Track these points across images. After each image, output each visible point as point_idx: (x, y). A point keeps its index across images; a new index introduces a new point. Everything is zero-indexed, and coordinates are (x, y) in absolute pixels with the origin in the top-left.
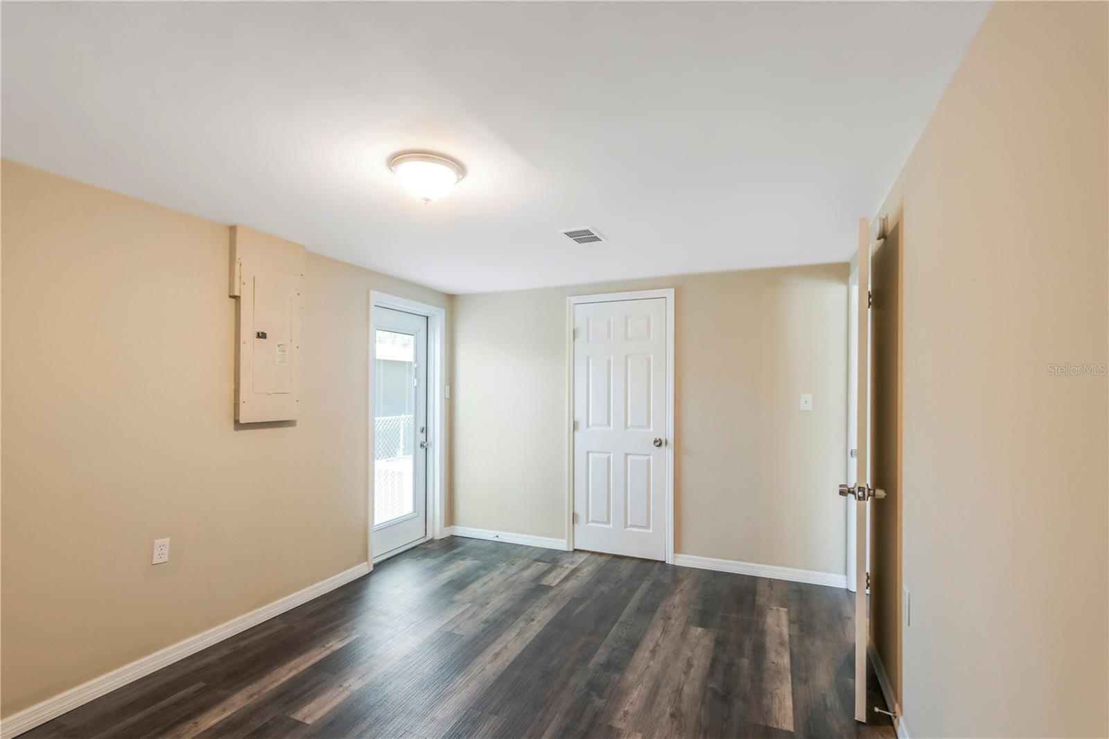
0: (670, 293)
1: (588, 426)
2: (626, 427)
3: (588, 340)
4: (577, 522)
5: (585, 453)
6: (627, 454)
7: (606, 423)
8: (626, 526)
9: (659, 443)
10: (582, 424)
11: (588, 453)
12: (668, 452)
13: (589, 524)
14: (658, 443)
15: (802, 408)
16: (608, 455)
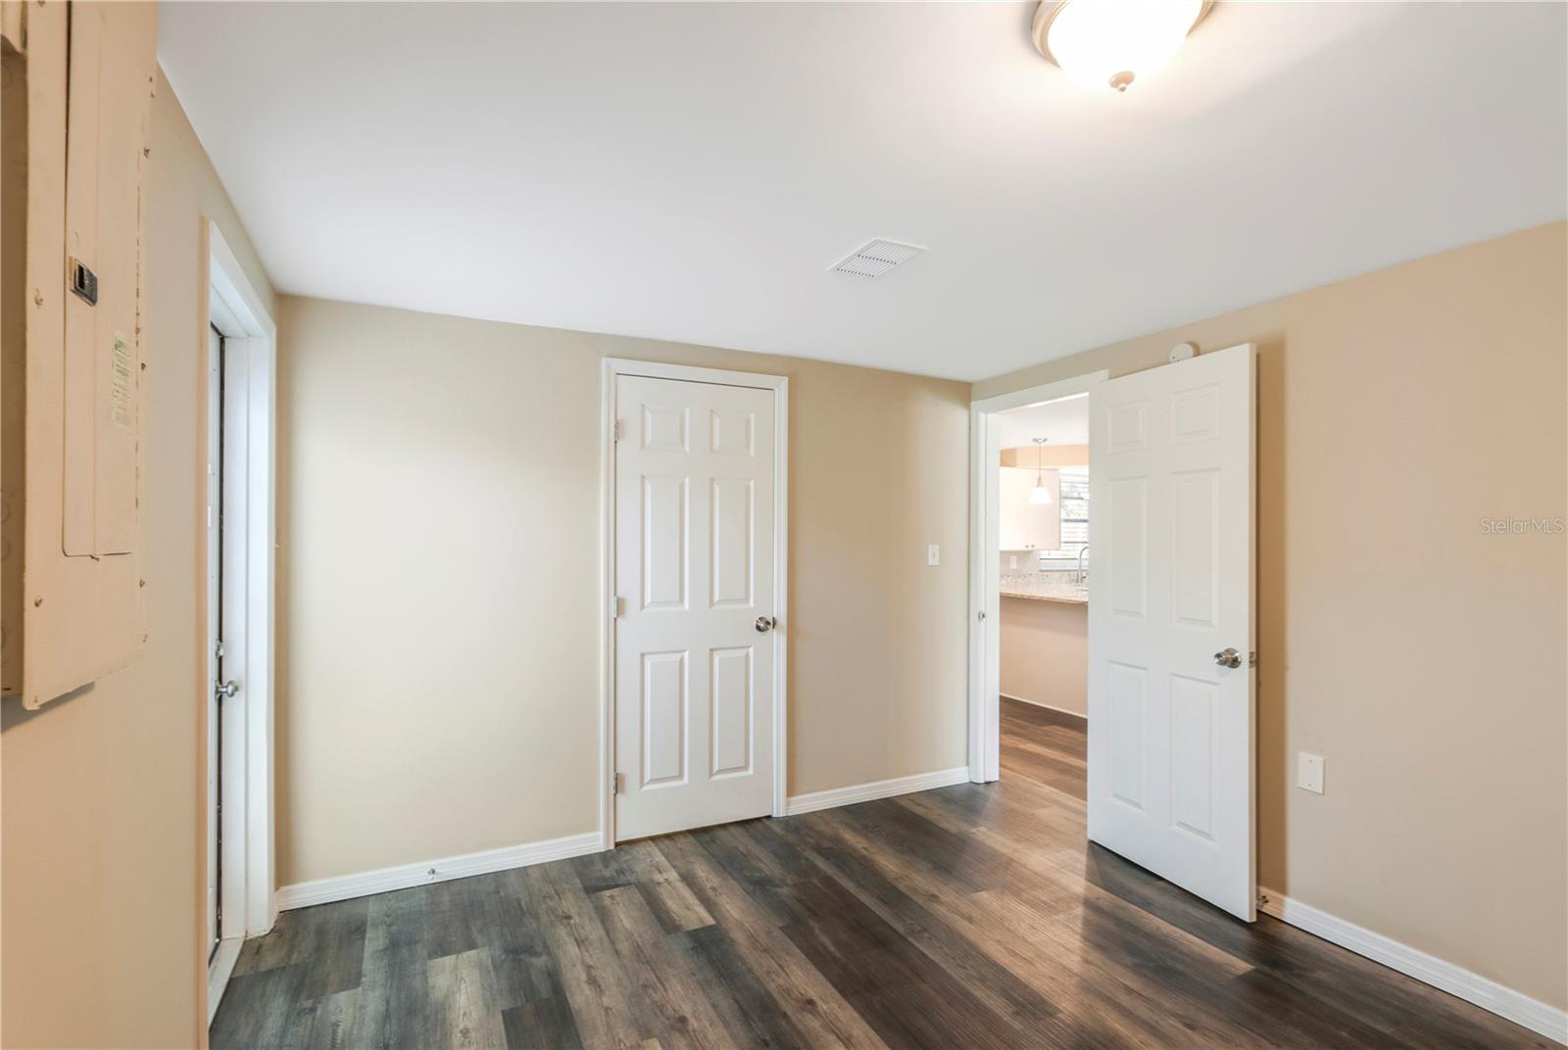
0: (782, 385)
1: (643, 607)
2: (712, 604)
3: (643, 446)
4: (623, 792)
5: (639, 656)
6: (712, 650)
7: (677, 599)
8: (711, 774)
9: (764, 626)
10: (632, 605)
11: (643, 655)
12: (778, 640)
13: (645, 788)
14: (762, 625)
15: (930, 563)
16: (679, 655)
